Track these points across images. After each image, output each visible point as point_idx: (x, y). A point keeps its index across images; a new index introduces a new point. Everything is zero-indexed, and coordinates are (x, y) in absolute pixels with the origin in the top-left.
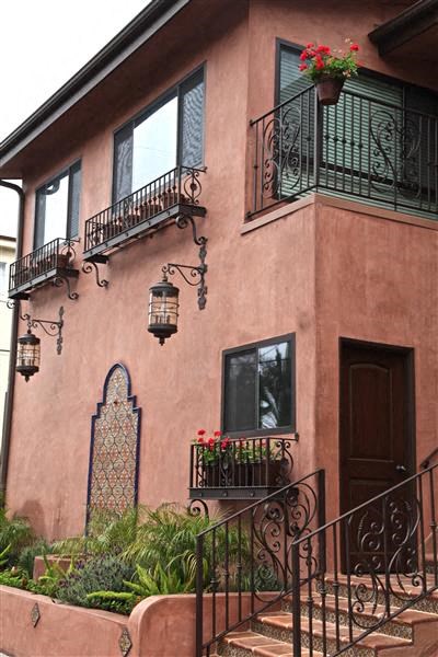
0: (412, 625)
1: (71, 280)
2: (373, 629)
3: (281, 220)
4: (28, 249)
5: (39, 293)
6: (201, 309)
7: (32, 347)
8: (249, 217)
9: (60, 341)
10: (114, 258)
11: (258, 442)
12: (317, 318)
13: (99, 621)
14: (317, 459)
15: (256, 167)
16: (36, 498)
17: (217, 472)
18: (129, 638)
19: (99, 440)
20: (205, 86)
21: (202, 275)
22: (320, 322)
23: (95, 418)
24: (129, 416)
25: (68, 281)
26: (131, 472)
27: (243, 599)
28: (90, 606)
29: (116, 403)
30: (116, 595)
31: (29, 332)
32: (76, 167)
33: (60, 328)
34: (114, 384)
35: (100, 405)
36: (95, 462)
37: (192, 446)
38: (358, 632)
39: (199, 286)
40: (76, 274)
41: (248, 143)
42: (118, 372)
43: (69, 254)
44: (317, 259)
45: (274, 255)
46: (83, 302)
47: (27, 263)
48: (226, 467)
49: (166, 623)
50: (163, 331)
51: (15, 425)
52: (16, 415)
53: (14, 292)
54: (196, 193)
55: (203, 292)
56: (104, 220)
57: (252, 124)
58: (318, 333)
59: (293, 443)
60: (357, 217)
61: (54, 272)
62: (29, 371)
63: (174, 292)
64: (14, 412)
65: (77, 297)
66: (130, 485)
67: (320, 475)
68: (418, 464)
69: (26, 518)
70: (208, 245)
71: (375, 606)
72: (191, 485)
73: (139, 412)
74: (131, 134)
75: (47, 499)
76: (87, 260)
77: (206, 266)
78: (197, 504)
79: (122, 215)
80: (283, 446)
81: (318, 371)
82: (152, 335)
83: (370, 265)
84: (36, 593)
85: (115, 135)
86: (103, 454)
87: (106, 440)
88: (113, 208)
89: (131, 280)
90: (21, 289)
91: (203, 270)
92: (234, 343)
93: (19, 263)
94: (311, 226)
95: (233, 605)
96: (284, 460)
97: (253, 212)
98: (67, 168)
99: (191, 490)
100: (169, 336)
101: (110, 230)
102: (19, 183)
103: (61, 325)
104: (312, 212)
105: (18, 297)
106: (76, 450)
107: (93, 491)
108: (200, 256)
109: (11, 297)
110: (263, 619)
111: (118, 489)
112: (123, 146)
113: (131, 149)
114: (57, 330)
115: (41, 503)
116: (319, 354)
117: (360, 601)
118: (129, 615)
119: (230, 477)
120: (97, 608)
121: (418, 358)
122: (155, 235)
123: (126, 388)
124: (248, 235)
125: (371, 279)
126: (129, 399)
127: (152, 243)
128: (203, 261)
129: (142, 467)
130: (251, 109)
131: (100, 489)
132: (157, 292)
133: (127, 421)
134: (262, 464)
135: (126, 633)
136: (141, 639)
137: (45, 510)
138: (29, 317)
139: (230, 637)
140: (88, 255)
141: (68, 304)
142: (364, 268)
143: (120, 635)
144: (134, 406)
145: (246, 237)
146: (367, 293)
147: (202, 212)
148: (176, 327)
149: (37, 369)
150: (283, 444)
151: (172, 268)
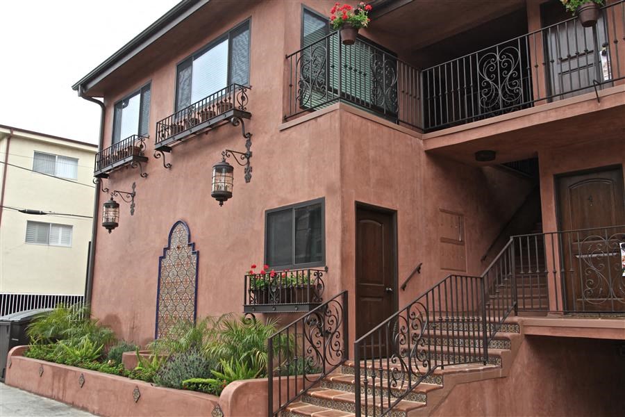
0: (425, 393)
1: (143, 164)
2: (402, 397)
3: (313, 121)
4: (108, 144)
5: (116, 174)
6: (247, 182)
7: (113, 210)
8: (285, 119)
9: (133, 206)
10: (177, 149)
11: (299, 273)
12: (342, 187)
13: (194, 399)
14: (343, 283)
15: (291, 86)
16: (114, 313)
17: (267, 294)
18: (221, 411)
19: (165, 273)
20: (250, 33)
21: (248, 159)
22: (343, 190)
23: (161, 258)
24: (189, 257)
25: (140, 165)
26: (191, 295)
27: (298, 381)
28: (182, 388)
29: (178, 248)
30: (204, 380)
31: (112, 199)
32: (147, 87)
33: (133, 197)
34: (176, 234)
35: (165, 249)
36: (162, 289)
37: (246, 276)
38: (393, 400)
39: (246, 167)
40: (146, 160)
41: (284, 70)
42: (179, 226)
43: (141, 146)
44: (341, 147)
45: (307, 145)
46: (151, 179)
47: (107, 153)
48: (274, 290)
49: (248, 400)
50: (222, 197)
51: (97, 264)
52: (98, 256)
53: (99, 172)
54: (245, 103)
55: (249, 170)
56: (169, 122)
57: (287, 57)
58: (342, 197)
59: (324, 273)
60: (364, 121)
61: (131, 158)
62: (111, 226)
63: (230, 169)
64: (97, 255)
65: (146, 175)
66: (191, 304)
67: (345, 295)
68: (399, 287)
69: (109, 326)
70: (253, 138)
71: (403, 382)
72: (245, 303)
73: (198, 253)
74: (191, 65)
75: (123, 314)
76: (157, 149)
77: (251, 153)
78: (249, 316)
79: (186, 118)
80: (318, 275)
81: (343, 224)
82: (215, 199)
83: (372, 153)
84: (133, 379)
85: (178, 66)
86: (168, 283)
87: (170, 274)
88: (176, 114)
89: (190, 164)
90: (104, 170)
91: (248, 156)
92: (275, 205)
93: (101, 154)
94: (337, 125)
95: (292, 385)
96: (319, 284)
97: (287, 116)
98: (140, 89)
99: (245, 306)
100: (226, 200)
101: (176, 129)
102: (102, 100)
103: (133, 195)
104: (337, 115)
105: (100, 177)
106: (147, 281)
107: (160, 308)
108: (246, 146)
109: (96, 176)
110: (312, 394)
111: (181, 307)
112: (184, 74)
113: (191, 76)
114: (131, 198)
115: (119, 316)
116: (343, 212)
117: (395, 380)
118: (219, 395)
119: (278, 297)
120: (186, 389)
121: (399, 217)
122: (209, 133)
123: (187, 237)
124: (286, 131)
125: (373, 162)
126: (189, 245)
127: (207, 138)
128: (249, 149)
129: (200, 291)
130: (286, 47)
131: (166, 306)
132: (219, 169)
133: (187, 260)
134: (305, 288)
135: (218, 407)
136: (231, 411)
137: (122, 321)
138: (108, 190)
139: (291, 406)
140: (159, 146)
141: (139, 181)
142: (369, 155)
143: (213, 408)
144: (193, 250)
145: (283, 132)
146: (371, 173)
147: (249, 116)
148: (231, 193)
149: (116, 225)
150: (318, 273)
151: (229, 153)
